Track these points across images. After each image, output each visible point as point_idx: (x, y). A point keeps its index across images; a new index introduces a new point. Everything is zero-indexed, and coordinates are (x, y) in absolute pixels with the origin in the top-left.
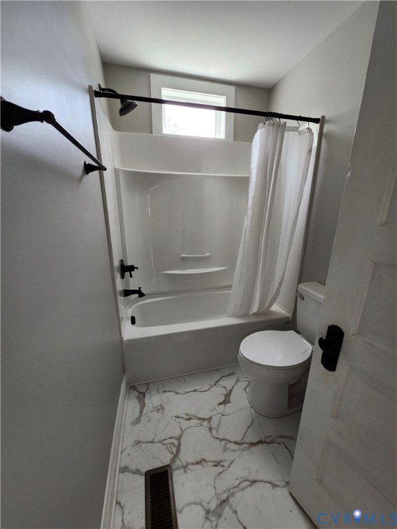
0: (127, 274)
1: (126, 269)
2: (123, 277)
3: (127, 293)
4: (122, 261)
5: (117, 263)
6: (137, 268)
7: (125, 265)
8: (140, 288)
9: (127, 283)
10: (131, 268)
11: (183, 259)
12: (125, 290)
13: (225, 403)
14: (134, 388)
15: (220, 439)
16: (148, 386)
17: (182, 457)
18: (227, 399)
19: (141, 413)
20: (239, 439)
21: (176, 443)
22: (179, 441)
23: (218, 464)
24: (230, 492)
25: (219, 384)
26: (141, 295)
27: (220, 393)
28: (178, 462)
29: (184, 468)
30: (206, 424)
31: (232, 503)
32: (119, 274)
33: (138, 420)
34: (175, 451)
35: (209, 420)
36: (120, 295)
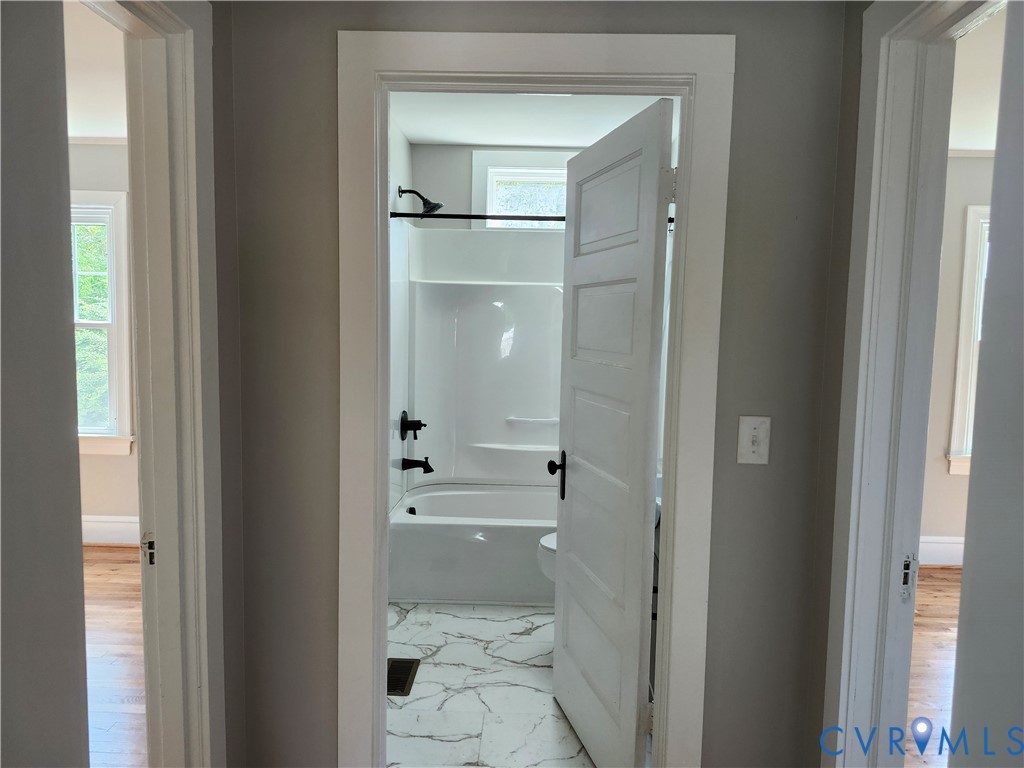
0: (410, 433)
1: (409, 426)
2: (403, 438)
3: (407, 464)
4: (404, 412)
5: (395, 416)
6: (425, 425)
7: (409, 419)
8: (426, 458)
9: (410, 449)
10: (417, 426)
11: (510, 424)
12: (404, 460)
13: (521, 634)
14: (396, 604)
15: (493, 657)
16: (416, 605)
17: (437, 658)
18: (528, 632)
19: (398, 623)
20: (519, 660)
21: (434, 649)
22: (439, 648)
23: (480, 669)
24: (482, 685)
25: (525, 620)
26: (428, 469)
27: (521, 626)
28: (430, 660)
29: (436, 665)
30: (482, 644)
31: (479, 690)
32: (397, 433)
33: (393, 628)
34: (429, 653)
35: (488, 642)
36: (394, 466)
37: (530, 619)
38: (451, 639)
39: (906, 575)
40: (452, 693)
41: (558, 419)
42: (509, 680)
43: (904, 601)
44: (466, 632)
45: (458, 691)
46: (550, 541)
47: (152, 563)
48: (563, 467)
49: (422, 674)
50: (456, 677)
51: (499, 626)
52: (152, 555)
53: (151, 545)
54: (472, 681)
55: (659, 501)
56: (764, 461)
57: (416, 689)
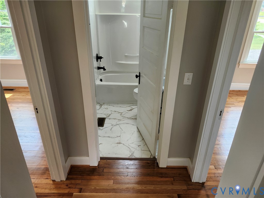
0: (99, 60)
1: (99, 58)
2: (97, 61)
4: (97, 54)
5: (95, 55)
6: (103, 58)
7: (98, 56)
8: (104, 67)
9: (99, 64)
10: (101, 58)
11: (126, 56)
12: (98, 67)
13: (129, 111)
14: (99, 103)
15: (123, 117)
16: (104, 103)
17: (110, 117)
18: (131, 110)
19: (100, 108)
20: (129, 117)
21: (109, 115)
22: (110, 115)
23: (120, 120)
24: (120, 124)
25: (130, 107)
26: (104, 70)
27: (129, 108)
28: (108, 118)
29: (109, 119)
30: (120, 113)
31: (120, 125)
32: (96, 60)
33: (99, 109)
34: (108, 116)
35: (122, 113)
36: (96, 68)
37: (132, 107)
38: (113, 112)
39: (220, 114)
40: (113, 126)
41: (139, 55)
42: (126, 122)
43: (219, 119)
44: (116, 111)
45: (115, 126)
46: (136, 90)
47: (38, 113)
48: (139, 76)
49: (106, 121)
50: (114, 122)
51: (124, 109)
52: (37, 111)
53: (37, 109)
54: (118, 123)
55: (163, 88)
56: (190, 84)
57: (105, 125)
